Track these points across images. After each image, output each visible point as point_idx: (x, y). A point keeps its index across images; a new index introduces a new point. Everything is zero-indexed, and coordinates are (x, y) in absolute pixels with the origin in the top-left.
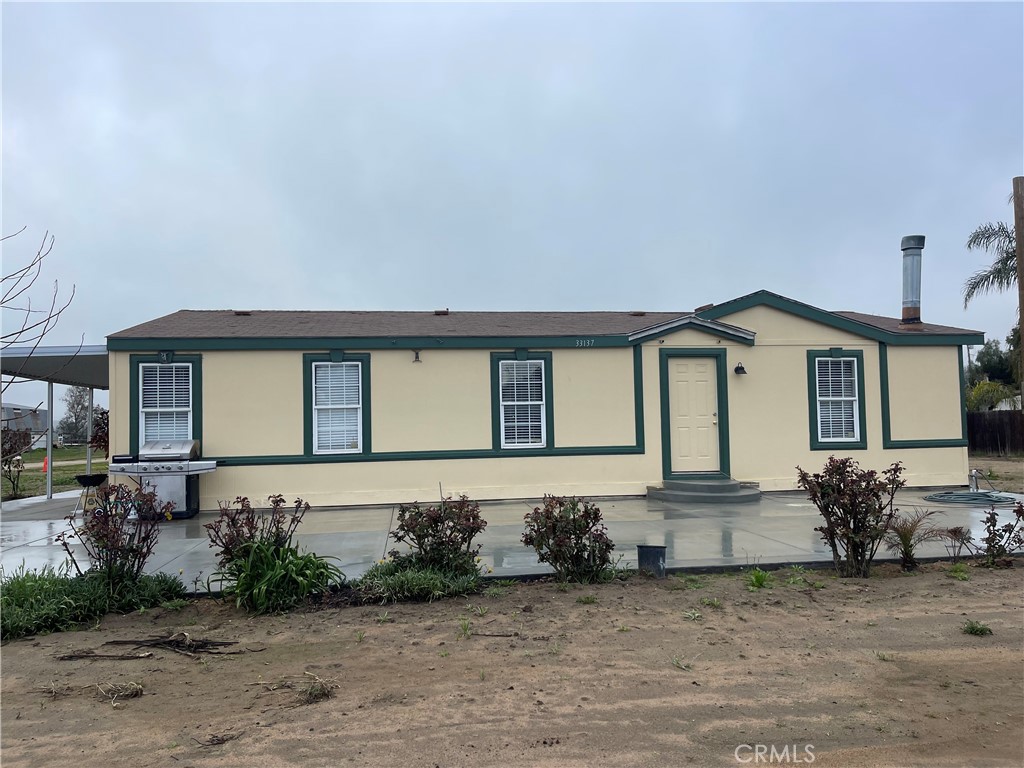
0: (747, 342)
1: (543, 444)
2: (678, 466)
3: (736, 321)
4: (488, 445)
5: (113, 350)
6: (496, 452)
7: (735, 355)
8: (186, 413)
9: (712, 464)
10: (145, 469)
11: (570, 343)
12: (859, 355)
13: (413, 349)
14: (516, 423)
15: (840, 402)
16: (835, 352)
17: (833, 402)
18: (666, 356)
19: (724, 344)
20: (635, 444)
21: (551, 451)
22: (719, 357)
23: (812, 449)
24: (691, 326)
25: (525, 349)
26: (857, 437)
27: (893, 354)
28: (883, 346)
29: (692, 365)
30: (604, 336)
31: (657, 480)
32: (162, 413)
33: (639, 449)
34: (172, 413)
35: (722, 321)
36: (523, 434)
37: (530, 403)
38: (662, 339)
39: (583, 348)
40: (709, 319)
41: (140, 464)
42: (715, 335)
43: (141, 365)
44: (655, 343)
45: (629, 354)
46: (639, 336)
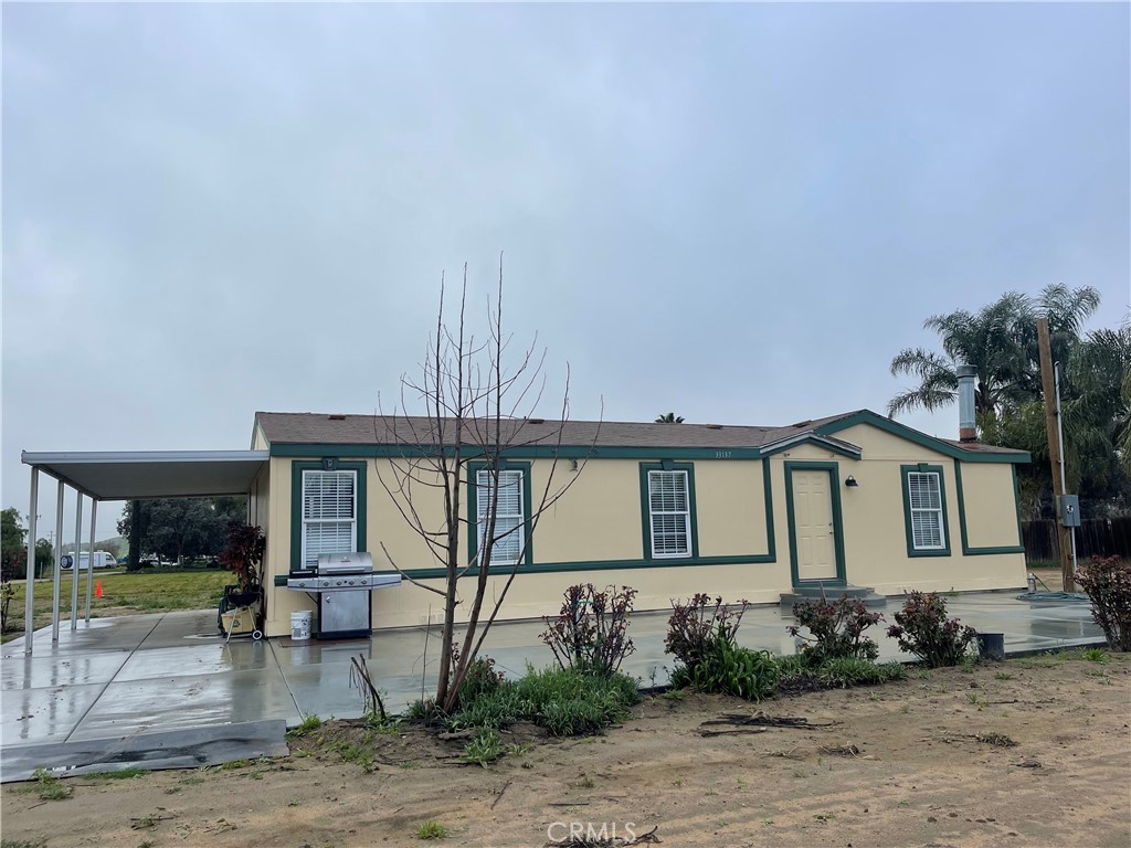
0: (854, 456)
1: (689, 553)
2: (803, 575)
3: (845, 436)
4: (640, 556)
5: (274, 456)
6: (648, 562)
7: (846, 469)
8: (350, 524)
9: (829, 572)
10: (326, 584)
11: (711, 454)
12: (939, 470)
13: (570, 458)
14: (664, 533)
15: (928, 512)
16: (920, 467)
17: (923, 512)
18: (790, 468)
19: (837, 458)
20: (767, 553)
21: (696, 561)
22: (832, 470)
23: (910, 556)
24: (810, 441)
25: (671, 459)
26: (943, 546)
27: (964, 468)
28: (957, 461)
29: (809, 476)
30: (739, 449)
31: (787, 588)
32: (324, 524)
33: (771, 558)
34: (334, 524)
35: (835, 436)
36: (671, 546)
37: (676, 513)
38: (787, 452)
39: (722, 459)
40: (825, 433)
41: (320, 578)
42: (828, 449)
43: (304, 472)
44: (781, 455)
45: (759, 465)
46: (769, 449)
